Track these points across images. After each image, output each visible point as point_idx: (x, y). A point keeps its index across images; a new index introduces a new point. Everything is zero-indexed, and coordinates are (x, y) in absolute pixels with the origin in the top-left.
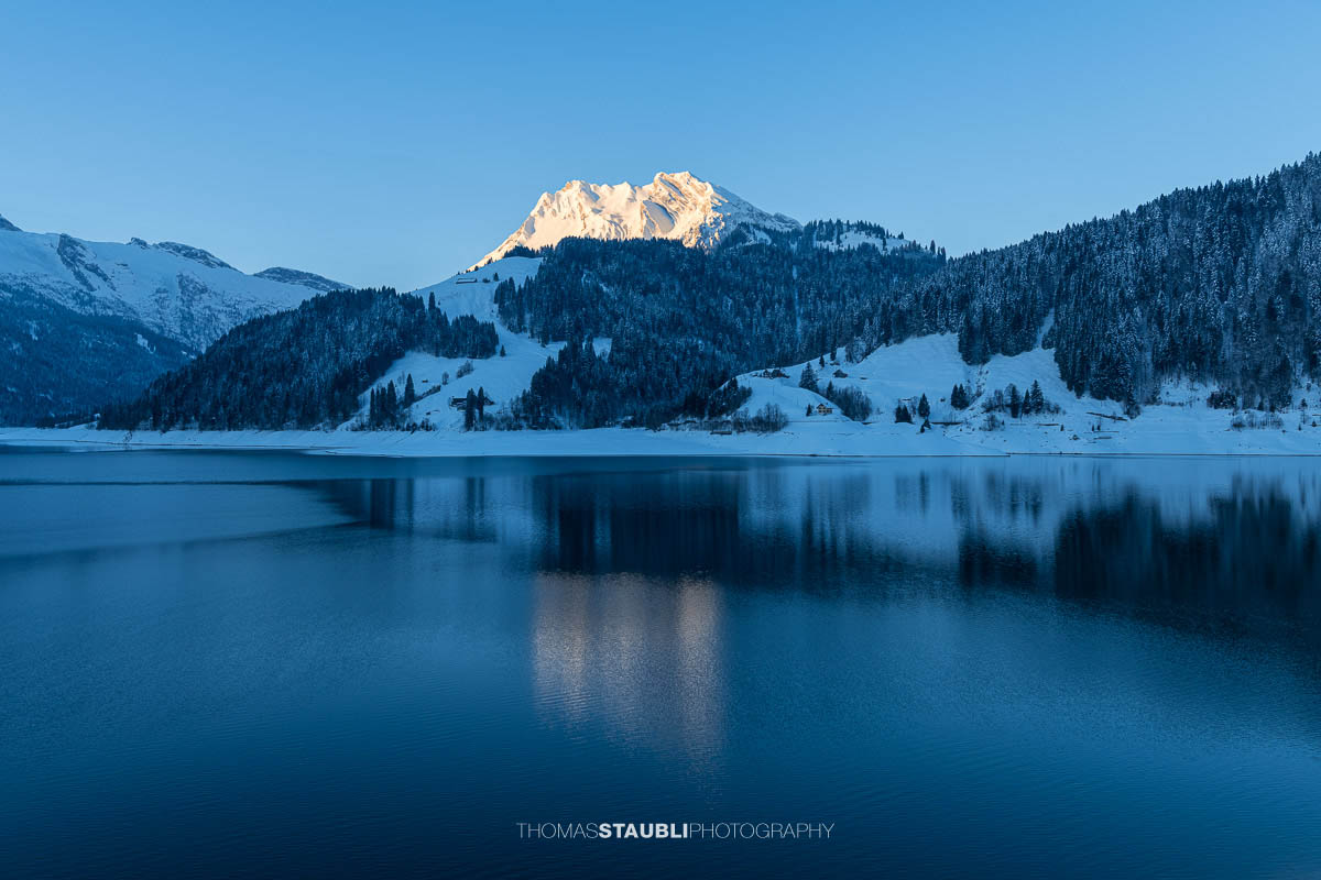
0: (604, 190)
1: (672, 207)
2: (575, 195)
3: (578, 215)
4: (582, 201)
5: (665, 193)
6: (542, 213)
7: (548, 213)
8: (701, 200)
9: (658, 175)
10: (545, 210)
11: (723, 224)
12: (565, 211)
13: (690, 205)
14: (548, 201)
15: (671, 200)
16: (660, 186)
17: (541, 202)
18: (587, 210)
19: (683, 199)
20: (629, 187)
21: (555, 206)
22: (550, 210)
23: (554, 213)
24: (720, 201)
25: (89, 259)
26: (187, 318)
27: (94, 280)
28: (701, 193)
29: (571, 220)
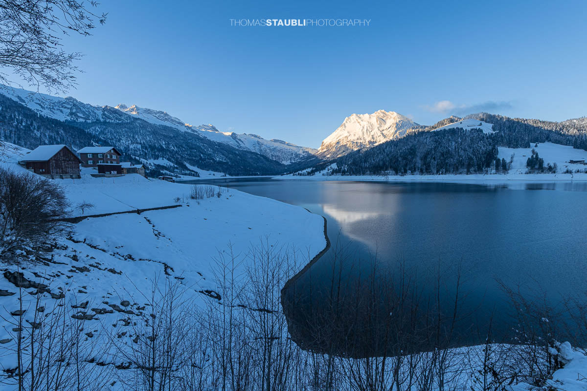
0: (361, 116)
1: (384, 119)
2: (355, 117)
3: (357, 122)
4: (357, 118)
5: (382, 115)
6: (346, 122)
7: (348, 122)
8: (392, 116)
9: (379, 111)
11: (401, 122)
12: (353, 121)
13: (389, 118)
14: (348, 119)
15: (384, 117)
16: (381, 113)
17: (346, 119)
18: (359, 120)
19: (387, 116)
20: (368, 115)
21: (350, 120)
23: (350, 122)
24: (399, 116)
25: (238, 137)
26: (261, 150)
27: (240, 142)
28: (393, 114)
29: (355, 124)
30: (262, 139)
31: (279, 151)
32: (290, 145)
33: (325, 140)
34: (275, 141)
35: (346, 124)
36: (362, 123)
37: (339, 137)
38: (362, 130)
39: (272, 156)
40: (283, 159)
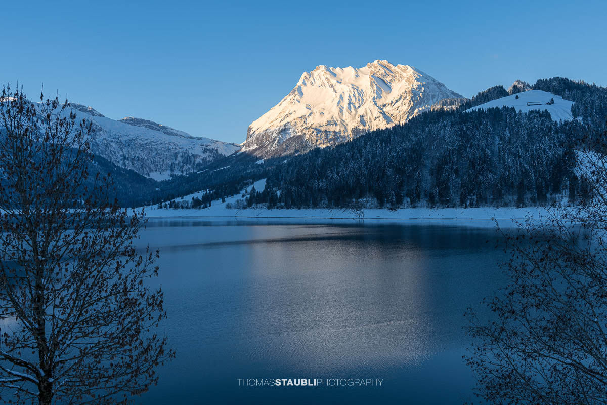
0: (338, 70)
1: (388, 79)
2: (323, 73)
3: (327, 85)
4: (328, 76)
5: (382, 71)
6: (305, 84)
7: (308, 83)
8: (404, 75)
9: (376, 62)
10: (306, 82)
11: (423, 88)
12: (318, 83)
13: (398, 78)
14: (307, 77)
15: (387, 75)
16: (379, 67)
17: (303, 76)
18: (333, 81)
19: (393, 75)
20: (353, 69)
21: (311, 79)
22: (309, 82)
23: (312, 83)
24: (418, 76)
26: (94, 145)
28: (405, 71)
29: (324, 88)
30: (100, 115)
31: (142, 147)
32: (172, 134)
33: (254, 123)
34: (134, 122)
35: (304, 89)
36: (338, 87)
37: (287, 116)
38: (338, 103)
39: (125, 158)
40: (152, 167)
